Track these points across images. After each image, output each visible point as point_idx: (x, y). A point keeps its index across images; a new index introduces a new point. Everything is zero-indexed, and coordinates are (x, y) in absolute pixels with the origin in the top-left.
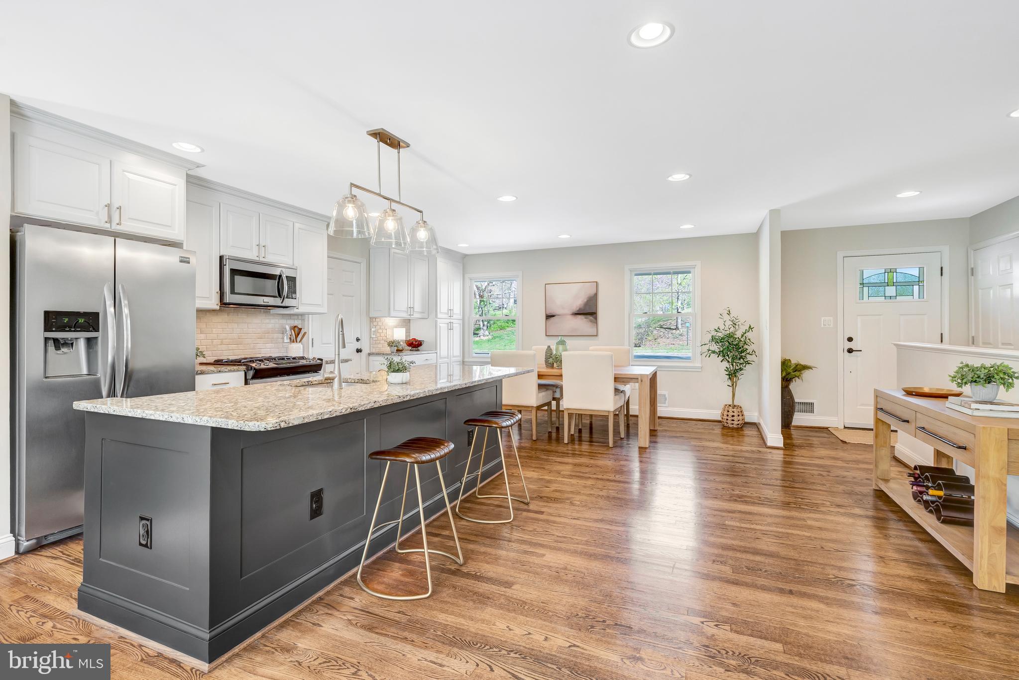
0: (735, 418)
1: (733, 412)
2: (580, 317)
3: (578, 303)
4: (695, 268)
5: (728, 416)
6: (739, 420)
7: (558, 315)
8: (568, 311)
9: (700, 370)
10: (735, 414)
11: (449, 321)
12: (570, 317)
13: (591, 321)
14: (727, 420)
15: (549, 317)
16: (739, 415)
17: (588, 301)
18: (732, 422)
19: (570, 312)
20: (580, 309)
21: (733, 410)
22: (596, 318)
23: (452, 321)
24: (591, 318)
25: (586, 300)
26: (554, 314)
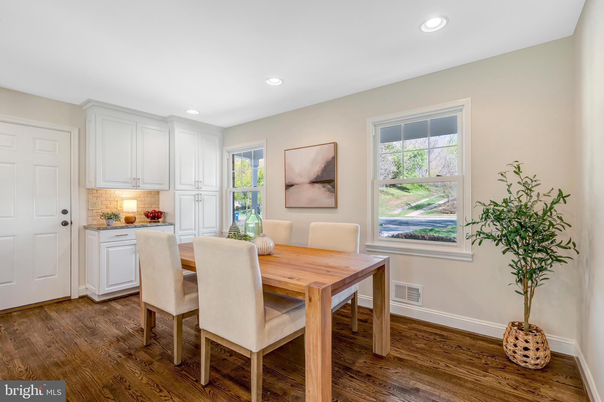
0: (530, 353)
1: (527, 342)
2: (317, 185)
3: (316, 170)
4: (461, 110)
5: (515, 346)
6: (538, 358)
7: (297, 184)
8: (306, 179)
9: (471, 260)
10: (531, 346)
11: (197, 192)
12: (308, 186)
13: (329, 190)
14: (515, 353)
15: (288, 186)
16: (537, 349)
17: (325, 166)
18: (525, 359)
19: (307, 180)
20: (317, 176)
21: (526, 337)
22: (334, 187)
23: (200, 192)
24: (329, 186)
25: (323, 166)
26: (293, 183)
